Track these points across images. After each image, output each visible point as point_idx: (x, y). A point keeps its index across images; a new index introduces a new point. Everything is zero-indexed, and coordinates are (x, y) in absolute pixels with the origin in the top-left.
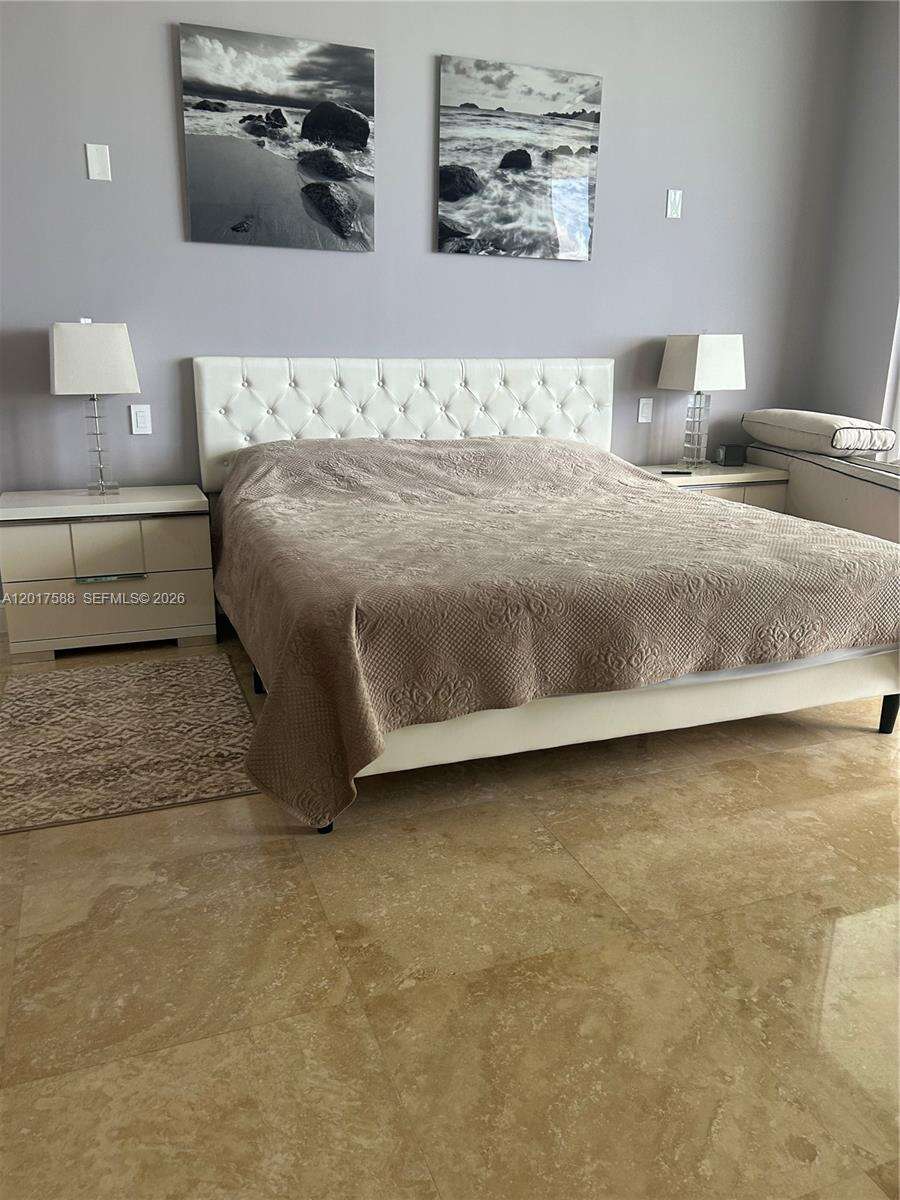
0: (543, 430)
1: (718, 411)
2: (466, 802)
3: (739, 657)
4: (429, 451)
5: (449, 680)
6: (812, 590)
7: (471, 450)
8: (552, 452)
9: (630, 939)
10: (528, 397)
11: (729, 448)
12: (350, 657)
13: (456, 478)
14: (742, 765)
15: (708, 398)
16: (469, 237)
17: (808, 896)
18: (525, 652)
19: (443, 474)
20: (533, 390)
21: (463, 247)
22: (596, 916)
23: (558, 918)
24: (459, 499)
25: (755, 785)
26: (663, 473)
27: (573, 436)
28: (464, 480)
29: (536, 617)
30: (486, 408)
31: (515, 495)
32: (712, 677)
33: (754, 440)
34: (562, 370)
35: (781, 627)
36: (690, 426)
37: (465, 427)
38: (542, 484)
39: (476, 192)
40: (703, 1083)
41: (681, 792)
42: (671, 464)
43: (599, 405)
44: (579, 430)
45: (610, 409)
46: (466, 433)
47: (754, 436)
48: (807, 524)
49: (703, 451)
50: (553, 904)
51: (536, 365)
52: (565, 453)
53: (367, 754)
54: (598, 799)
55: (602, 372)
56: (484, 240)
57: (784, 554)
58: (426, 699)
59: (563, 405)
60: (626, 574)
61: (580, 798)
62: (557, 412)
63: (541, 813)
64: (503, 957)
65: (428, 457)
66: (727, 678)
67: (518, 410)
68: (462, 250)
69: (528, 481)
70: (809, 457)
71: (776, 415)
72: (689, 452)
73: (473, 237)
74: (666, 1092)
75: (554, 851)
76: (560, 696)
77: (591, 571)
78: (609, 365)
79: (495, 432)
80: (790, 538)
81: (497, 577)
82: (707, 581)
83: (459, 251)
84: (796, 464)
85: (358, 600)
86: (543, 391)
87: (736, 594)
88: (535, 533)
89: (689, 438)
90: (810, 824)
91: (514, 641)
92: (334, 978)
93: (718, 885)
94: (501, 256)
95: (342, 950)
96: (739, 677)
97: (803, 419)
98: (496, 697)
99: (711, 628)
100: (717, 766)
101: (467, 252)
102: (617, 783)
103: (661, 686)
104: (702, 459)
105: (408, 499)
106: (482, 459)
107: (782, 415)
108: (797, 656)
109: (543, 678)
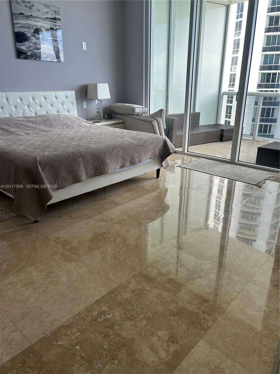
0: (58, 112)
1: (104, 104)
2: (71, 209)
3: (128, 164)
4: (28, 119)
5: (65, 177)
6: (141, 146)
7: (41, 119)
8: (64, 118)
9: (120, 225)
10: (52, 102)
11: (108, 115)
12: (40, 174)
13: (39, 127)
14: (131, 189)
15: (101, 101)
16: (27, 54)
17: (152, 210)
18: (82, 167)
19: (35, 126)
20: (53, 101)
21: (26, 57)
22: (111, 223)
23: (103, 225)
24: (42, 133)
25: (135, 193)
26: (93, 122)
27: (67, 113)
28: (41, 127)
29: (84, 159)
30: (41, 106)
31: (58, 130)
32: (123, 169)
33: (114, 112)
34: (61, 94)
35: (136, 156)
36: (97, 109)
37: (35, 112)
38: (64, 127)
39: (27, 40)
40: (143, 243)
41: (120, 197)
42: (95, 120)
43: (73, 104)
44: (68, 111)
45: (76, 105)
46: (36, 114)
47: (114, 111)
48: (135, 132)
49: (102, 116)
50: (101, 223)
51: (54, 93)
52: (67, 118)
53: (50, 198)
54: (102, 202)
55: (72, 94)
56: (32, 55)
57: (134, 138)
58: (60, 183)
59: (63, 104)
60: (101, 146)
61: (98, 203)
62: (61, 106)
63: (90, 207)
64: (95, 234)
65: (29, 121)
66: (127, 169)
67: (50, 106)
68: (26, 58)
69: (60, 126)
70: (129, 116)
71: (119, 105)
72: (98, 116)
73: (29, 54)
74: (137, 246)
75: (97, 214)
76: (91, 178)
77: (93, 146)
78: (73, 92)
79: (44, 113)
80: (133, 135)
81: (71, 150)
82: (119, 146)
83: (25, 58)
84: (126, 118)
85: (38, 159)
86: (57, 100)
87: (126, 149)
88: (72, 139)
89: (98, 112)
90: (148, 197)
91: (79, 165)
92: (58, 248)
93: (134, 212)
94: (38, 60)
95: (56, 243)
96: (128, 168)
97: (126, 106)
98: (77, 180)
99: (122, 157)
100: (126, 191)
101: (27, 59)
102: (105, 198)
103: (113, 172)
104: (102, 118)
105: (27, 134)
106: (45, 121)
107: (120, 105)
108: (140, 162)
109: (87, 174)
